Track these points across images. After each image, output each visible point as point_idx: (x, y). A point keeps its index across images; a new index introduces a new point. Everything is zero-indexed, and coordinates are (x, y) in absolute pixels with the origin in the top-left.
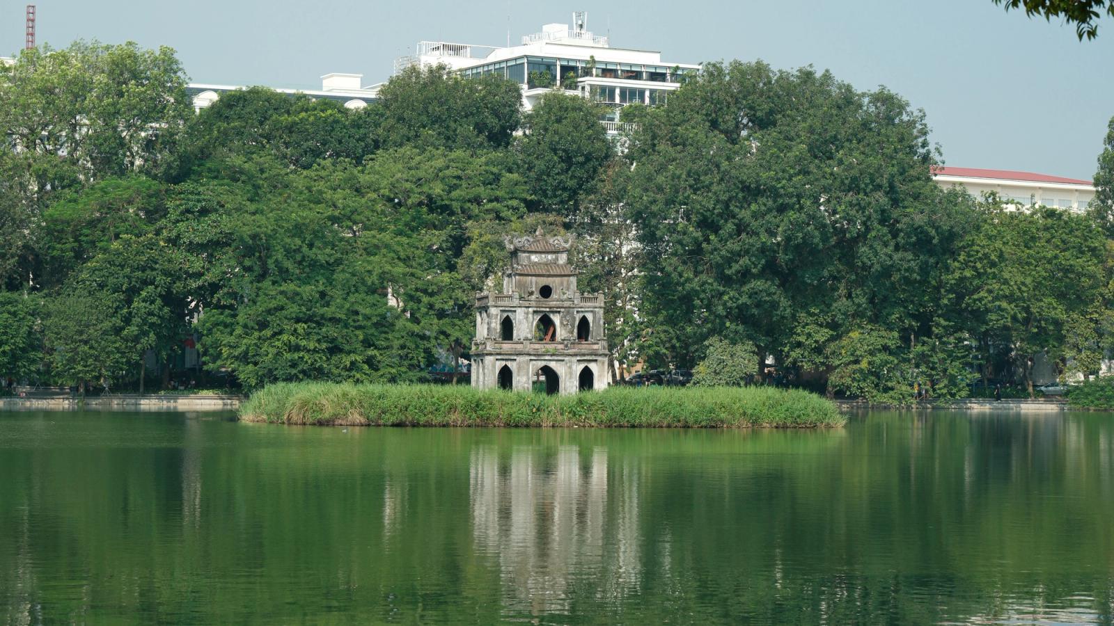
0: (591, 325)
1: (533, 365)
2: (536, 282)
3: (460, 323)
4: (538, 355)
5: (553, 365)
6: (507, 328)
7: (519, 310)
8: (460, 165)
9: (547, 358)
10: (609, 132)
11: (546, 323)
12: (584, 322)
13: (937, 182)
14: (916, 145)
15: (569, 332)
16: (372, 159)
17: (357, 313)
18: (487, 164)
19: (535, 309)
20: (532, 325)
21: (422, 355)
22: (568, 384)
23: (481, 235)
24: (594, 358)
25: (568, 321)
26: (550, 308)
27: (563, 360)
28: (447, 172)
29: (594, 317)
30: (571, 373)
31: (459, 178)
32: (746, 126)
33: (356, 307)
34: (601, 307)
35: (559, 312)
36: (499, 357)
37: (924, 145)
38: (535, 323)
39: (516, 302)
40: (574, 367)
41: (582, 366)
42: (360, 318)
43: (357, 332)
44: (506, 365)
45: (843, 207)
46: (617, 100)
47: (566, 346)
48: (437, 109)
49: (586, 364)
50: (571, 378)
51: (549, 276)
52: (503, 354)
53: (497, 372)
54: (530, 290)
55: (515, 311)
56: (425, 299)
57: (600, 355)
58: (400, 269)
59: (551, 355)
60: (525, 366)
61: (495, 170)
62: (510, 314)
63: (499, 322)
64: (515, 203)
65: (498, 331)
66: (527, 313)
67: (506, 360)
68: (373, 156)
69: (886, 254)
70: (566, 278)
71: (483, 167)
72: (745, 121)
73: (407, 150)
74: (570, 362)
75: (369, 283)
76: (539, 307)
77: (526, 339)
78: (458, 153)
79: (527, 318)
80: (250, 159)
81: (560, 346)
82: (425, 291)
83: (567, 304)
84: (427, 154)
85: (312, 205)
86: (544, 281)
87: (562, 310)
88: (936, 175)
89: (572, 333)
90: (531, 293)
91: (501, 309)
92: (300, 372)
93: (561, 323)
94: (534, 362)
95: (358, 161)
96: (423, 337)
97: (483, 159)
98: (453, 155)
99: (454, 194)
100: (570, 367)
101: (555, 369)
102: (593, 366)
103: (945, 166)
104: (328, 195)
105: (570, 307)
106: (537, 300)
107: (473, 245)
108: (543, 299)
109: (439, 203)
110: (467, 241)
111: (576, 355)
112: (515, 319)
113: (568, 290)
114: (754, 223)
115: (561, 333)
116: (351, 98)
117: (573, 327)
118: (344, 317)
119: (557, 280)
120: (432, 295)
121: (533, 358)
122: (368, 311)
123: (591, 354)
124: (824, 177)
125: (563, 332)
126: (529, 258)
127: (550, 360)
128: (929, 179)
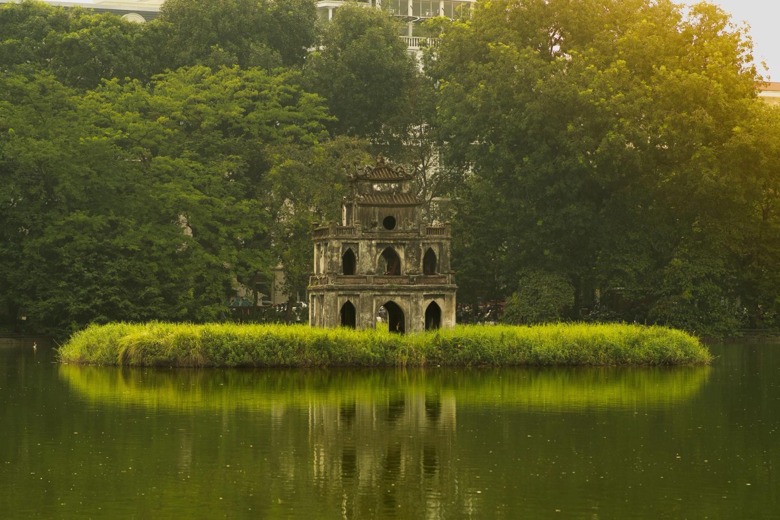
0: (438, 258)
1: (377, 301)
2: (380, 213)
3: (260, 253)
4: (383, 291)
5: (398, 300)
6: (349, 261)
7: (361, 243)
8: (256, 84)
9: (392, 293)
10: (410, 47)
11: (390, 256)
12: (430, 254)
13: (763, 99)
14: (741, 59)
15: (414, 265)
16: (160, 79)
17: (150, 243)
18: (284, 83)
19: (379, 241)
20: (375, 259)
21: (221, 287)
22: (414, 320)
23: (281, 161)
24: (442, 293)
25: (413, 254)
26: (394, 240)
27: (409, 296)
28: (242, 93)
29: (441, 250)
30: (417, 309)
31: (255, 99)
32: (557, 41)
33: (150, 238)
34: (447, 239)
35: (404, 245)
36: (341, 293)
37: (749, 58)
38: (378, 256)
39: (359, 234)
40: (420, 303)
41: (429, 301)
42: (154, 248)
43: (152, 264)
44: (349, 302)
45: (665, 126)
46: (410, 14)
47: (412, 280)
48: (227, 23)
49: (433, 300)
50: (417, 314)
51: (392, 206)
52: (346, 290)
53: (339, 308)
54: (373, 221)
55: (358, 244)
56: (223, 229)
57: (448, 290)
58: (196, 197)
59: (396, 291)
60: (369, 302)
61: (292, 89)
62: (352, 247)
63: (340, 256)
64: (315, 124)
65: (340, 265)
66: (370, 246)
67: (349, 296)
68: (161, 75)
69: (711, 176)
70: (410, 208)
71: (282, 87)
72: (557, 36)
73: (198, 69)
74: (416, 297)
75: (163, 211)
76: (383, 239)
77: (370, 273)
78: (254, 72)
79: (370, 251)
80: (32, 80)
81: (405, 281)
82: (222, 221)
83: (412, 235)
84: (221, 73)
85: (99, 129)
86: (387, 212)
87: (407, 242)
88: (760, 91)
89: (417, 264)
90: (375, 225)
91: (343, 241)
92: (92, 307)
93: (406, 256)
94: (378, 298)
95: (145, 80)
96: (222, 269)
97: (280, 79)
98: (249, 74)
99: (251, 116)
100: (416, 303)
101: (400, 304)
102: (440, 302)
103: (771, 80)
104: (117, 117)
105: (415, 239)
106: (381, 232)
107: (273, 171)
108: (387, 231)
109: (236, 125)
110: (267, 167)
111: (421, 290)
112: (357, 252)
113: (413, 220)
114: (572, 144)
115: (406, 266)
116: (128, 12)
117: (419, 260)
118: (136, 248)
119: (402, 211)
120: (230, 223)
121: (377, 293)
122: (162, 242)
123: (438, 289)
124: (645, 94)
125: (408, 265)
126: (371, 187)
127: (395, 296)
128: (753, 96)
